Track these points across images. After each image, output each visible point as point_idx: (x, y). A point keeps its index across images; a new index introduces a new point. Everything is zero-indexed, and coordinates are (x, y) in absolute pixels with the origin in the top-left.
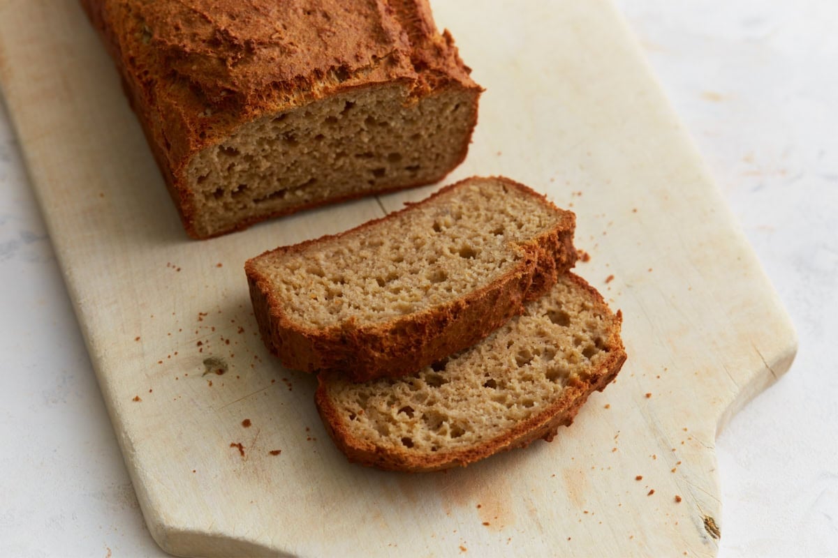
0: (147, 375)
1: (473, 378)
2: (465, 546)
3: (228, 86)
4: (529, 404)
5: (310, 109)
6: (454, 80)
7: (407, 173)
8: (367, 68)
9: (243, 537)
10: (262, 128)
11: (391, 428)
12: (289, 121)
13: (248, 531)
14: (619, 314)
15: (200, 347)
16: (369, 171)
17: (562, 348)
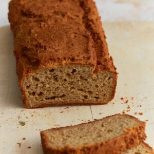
3: (37, 58)
5: (61, 69)
6: (108, 68)
7: (95, 99)
8: (81, 60)
10: (46, 73)
12: (55, 72)
16: (82, 96)
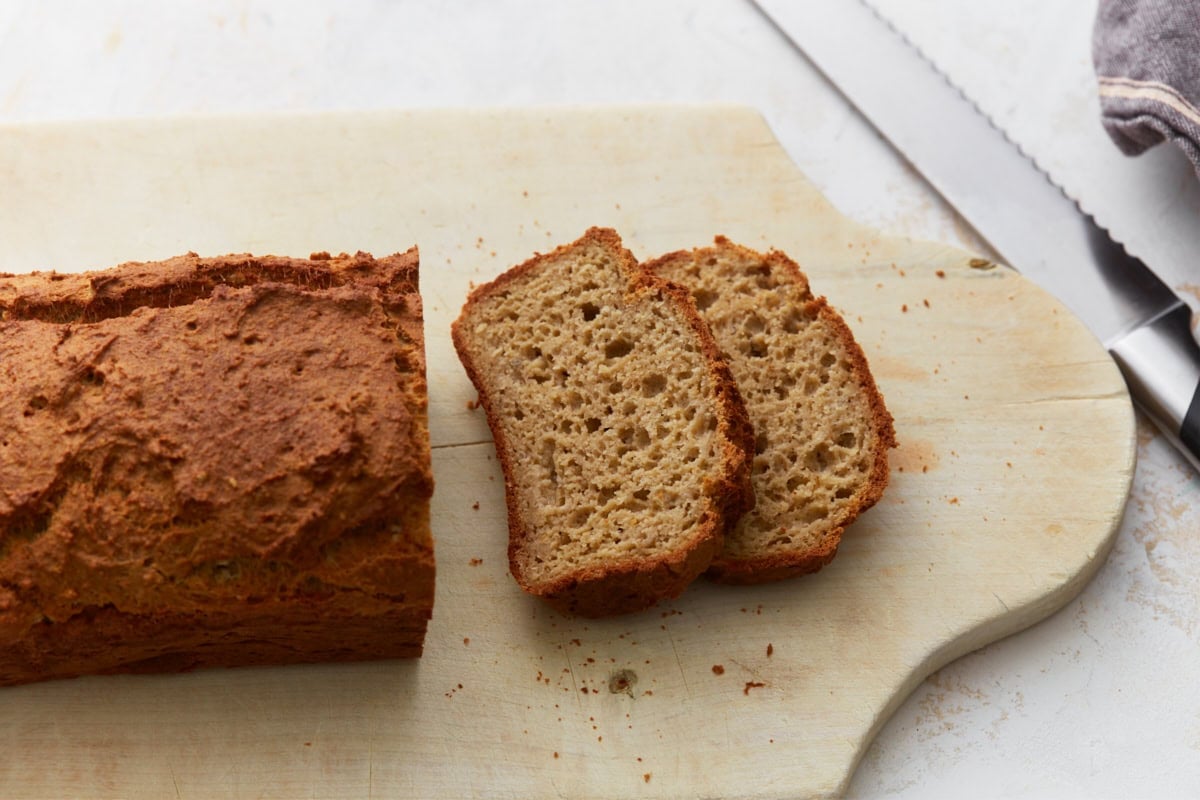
0: (613, 759)
1: (767, 406)
2: (952, 498)
3: (394, 485)
4: (828, 360)
9: (875, 715)
11: (819, 504)
13: (869, 707)
14: (720, 240)
15: (590, 691)
17: (755, 307)
